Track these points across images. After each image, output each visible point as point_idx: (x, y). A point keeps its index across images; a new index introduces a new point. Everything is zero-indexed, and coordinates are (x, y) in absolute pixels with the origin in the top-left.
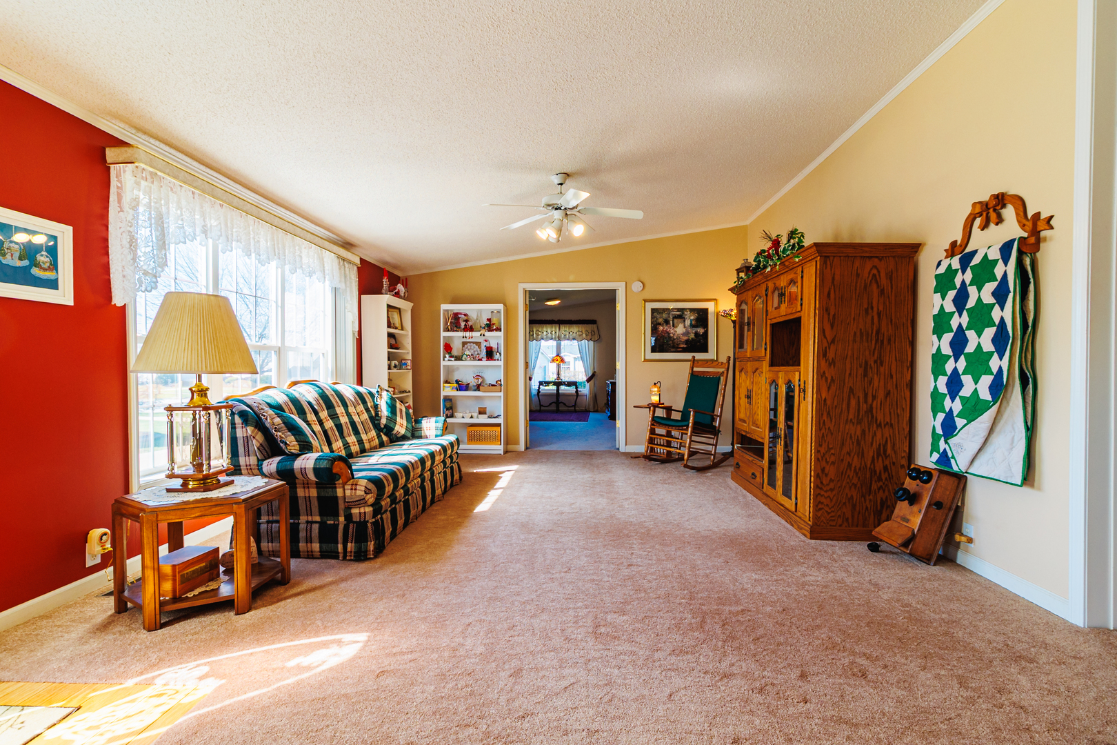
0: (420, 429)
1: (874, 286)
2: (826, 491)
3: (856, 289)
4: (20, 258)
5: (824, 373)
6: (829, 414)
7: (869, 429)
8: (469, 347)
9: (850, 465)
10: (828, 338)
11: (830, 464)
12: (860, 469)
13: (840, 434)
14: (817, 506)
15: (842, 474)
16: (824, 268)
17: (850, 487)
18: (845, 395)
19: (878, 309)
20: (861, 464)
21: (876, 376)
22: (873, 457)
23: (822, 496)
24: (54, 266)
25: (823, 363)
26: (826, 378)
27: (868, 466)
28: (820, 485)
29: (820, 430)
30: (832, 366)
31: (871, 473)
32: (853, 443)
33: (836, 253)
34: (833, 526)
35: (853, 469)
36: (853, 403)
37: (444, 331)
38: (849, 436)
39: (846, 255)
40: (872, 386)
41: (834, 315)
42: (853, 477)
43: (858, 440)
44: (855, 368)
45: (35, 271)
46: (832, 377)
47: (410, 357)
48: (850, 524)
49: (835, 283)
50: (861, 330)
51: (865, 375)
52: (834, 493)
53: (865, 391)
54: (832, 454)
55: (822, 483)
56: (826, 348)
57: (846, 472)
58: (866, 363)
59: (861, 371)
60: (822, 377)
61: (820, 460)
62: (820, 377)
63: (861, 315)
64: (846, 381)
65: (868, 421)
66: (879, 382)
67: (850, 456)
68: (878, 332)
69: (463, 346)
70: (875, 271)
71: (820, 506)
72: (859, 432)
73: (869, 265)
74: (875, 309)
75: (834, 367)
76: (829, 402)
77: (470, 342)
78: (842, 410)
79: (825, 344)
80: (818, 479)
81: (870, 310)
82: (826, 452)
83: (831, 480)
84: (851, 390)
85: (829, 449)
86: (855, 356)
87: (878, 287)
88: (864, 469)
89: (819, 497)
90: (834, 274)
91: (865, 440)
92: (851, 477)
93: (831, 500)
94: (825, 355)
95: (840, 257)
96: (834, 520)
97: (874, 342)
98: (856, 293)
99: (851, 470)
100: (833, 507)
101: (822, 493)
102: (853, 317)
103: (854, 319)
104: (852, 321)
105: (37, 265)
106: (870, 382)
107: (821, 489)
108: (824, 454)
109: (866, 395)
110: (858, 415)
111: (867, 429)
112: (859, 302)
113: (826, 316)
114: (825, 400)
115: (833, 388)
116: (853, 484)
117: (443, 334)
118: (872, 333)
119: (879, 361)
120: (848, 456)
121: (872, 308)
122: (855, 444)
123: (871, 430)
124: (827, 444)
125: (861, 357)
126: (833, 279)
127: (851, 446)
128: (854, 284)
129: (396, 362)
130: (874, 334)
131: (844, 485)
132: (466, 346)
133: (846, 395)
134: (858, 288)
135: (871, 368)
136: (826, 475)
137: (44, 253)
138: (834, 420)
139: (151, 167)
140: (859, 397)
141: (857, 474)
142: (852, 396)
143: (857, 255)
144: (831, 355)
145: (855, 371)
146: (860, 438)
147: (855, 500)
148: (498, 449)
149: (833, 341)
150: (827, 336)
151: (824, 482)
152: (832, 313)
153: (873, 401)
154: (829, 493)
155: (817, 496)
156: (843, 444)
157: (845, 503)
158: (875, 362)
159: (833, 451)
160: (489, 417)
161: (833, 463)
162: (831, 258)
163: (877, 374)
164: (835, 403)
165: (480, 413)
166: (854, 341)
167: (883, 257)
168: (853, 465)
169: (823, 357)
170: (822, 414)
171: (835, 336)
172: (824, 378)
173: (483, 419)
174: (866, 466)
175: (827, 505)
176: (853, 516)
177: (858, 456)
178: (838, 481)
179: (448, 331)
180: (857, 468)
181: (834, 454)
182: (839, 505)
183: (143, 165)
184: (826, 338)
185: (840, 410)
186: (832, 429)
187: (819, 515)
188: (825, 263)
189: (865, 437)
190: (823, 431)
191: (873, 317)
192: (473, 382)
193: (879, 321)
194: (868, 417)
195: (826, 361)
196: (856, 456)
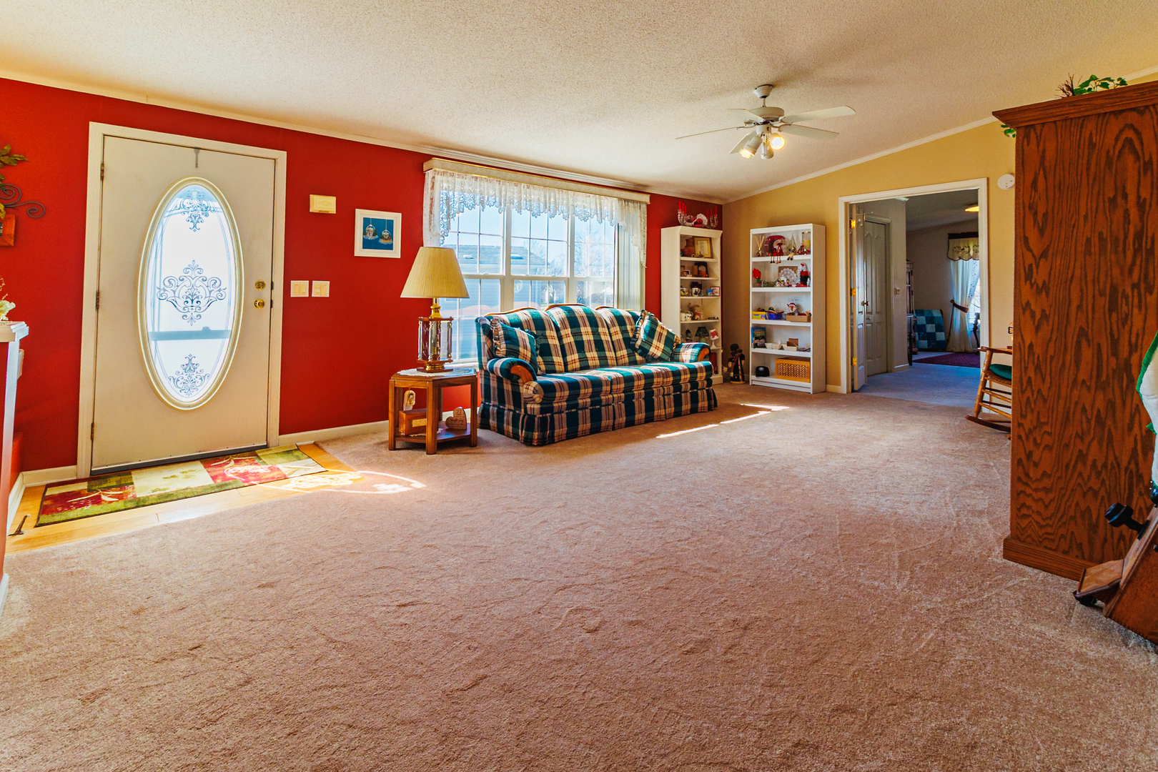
0: (679, 353)
1: (1129, 159)
2: (1036, 490)
3: (1088, 169)
4: (374, 235)
5: (1028, 304)
6: (1038, 368)
7: (1124, 403)
8: (785, 273)
9: (1082, 456)
10: (1035, 251)
11: (1042, 447)
12: (1105, 466)
13: (1062, 402)
14: (1019, 510)
15: (1067, 467)
16: (1025, 143)
17: (1085, 494)
18: (1069, 340)
19: (1139, 197)
20: (1107, 458)
21: (1136, 311)
22: (1135, 450)
23: (1029, 496)
24: (391, 237)
25: (1026, 288)
26: (1033, 314)
27: (1124, 464)
28: (1024, 478)
29: (1023, 392)
30: (1044, 294)
31: (1131, 478)
32: (1089, 421)
33: (1045, 118)
34: (1051, 549)
35: (1089, 463)
36: (1087, 354)
37: (754, 256)
38: (1080, 406)
39: (1064, 117)
40: (1127, 327)
41: (1045, 215)
42: (1089, 477)
43: (1098, 415)
44: (1090, 296)
45: (382, 241)
46: (1043, 311)
47: (719, 284)
48: (1086, 554)
49: (1047, 164)
50: (1101, 234)
51: (1113, 307)
52: (1051, 496)
53: (1112, 335)
54: (1045, 432)
55: (1027, 475)
56: (1031, 265)
57: (1075, 466)
58: (1114, 289)
59: (1103, 302)
60: (1024, 310)
61: (1024, 438)
62: (1021, 311)
63: (1101, 208)
64: (1073, 319)
65: (1121, 387)
66: (1145, 320)
67: (1082, 439)
68: (1139, 236)
69: (779, 271)
70: (1130, 134)
71: (1024, 511)
72: (1100, 403)
73: (1115, 125)
74: (1132, 197)
75: (1047, 294)
76: (1038, 350)
77: (786, 267)
78: (1064, 364)
79: (1029, 260)
80: (1021, 468)
81: (1120, 200)
82: (1035, 428)
83: (1044, 474)
84: (1083, 333)
85: (1040, 424)
86: (1090, 278)
87: (1138, 158)
88: (1113, 467)
89: (1022, 496)
90: (1044, 151)
91: (1114, 417)
92: (1086, 477)
93: (1046, 507)
94: (1029, 276)
95: (1055, 122)
96: (1053, 541)
97: (1130, 254)
98: (1088, 175)
99: (1084, 464)
100: (1050, 518)
101: (1029, 491)
102: (1083, 213)
103: (1086, 217)
104: (1082, 222)
105: (382, 237)
106: (1125, 320)
107: (1026, 484)
108: (1030, 431)
109: (1115, 344)
110: (1099, 376)
111: (1118, 402)
112: (1096, 189)
113: (1030, 218)
114: (1031, 346)
115: (1046, 328)
116: (1090, 488)
117: (753, 259)
118: (1126, 237)
119: (1142, 286)
120: (1078, 441)
121: (1125, 196)
122: (1093, 423)
123: (1128, 401)
124: (1035, 414)
125: (1102, 280)
126: (1043, 158)
127: (1085, 426)
128: (1085, 162)
129: (697, 289)
130: (1131, 239)
131: (1071, 486)
132: (782, 271)
133: (1071, 341)
134: (1093, 167)
135: (1126, 297)
136: (1036, 465)
137: (386, 230)
138: (1048, 377)
139: (443, 168)
140: (1099, 345)
141: (1099, 474)
142: (1084, 343)
143: (1089, 113)
144: (1040, 276)
145: (1090, 303)
146: (1103, 415)
147: (1094, 516)
148: (807, 386)
149: (1044, 255)
150: (1031, 246)
151: (1031, 475)
152: (1041, 210)
153: (1131, 354)
154: (1041, 495)
155: (1019, 494)
156: (1068, 418)
157: (1073, 518)
158: (1135, 286)
159: (1047, 428)
160: (798, 350)
161: (1049, 447)
162: (1038, 128)
163: (1140, 307)
164: (1051, 352)
165: (789, 344)
166: (1088, 252)
167: (1147, 107)
168: (1091, 458)
169: (1026, 280)
170: (1026, 368)
171: (1048, 247)
172: (1028, 312)
173: (791, 352)
174: (1118, 465)
175: (1038, 512)
176: (1091, 543)
177: (1100, 443)
178: (1060, 478)
179: (759, 256)
180: (1099, 465)
181: (1049, 434)
182: (1062, 517)
183: (437, 169)
184: (1030, 250)
185: (1061, 362)
186: (1045, 393)
187: (1023, 526)
188: (1027, 136)
189: (1114, 412)
190: (1029, 393)
191: (1126, 211)
192: (788, 310)
193: (1141, 218)
194: (1121, 380)
195: (1032, 285)
196: (1095, 443)
